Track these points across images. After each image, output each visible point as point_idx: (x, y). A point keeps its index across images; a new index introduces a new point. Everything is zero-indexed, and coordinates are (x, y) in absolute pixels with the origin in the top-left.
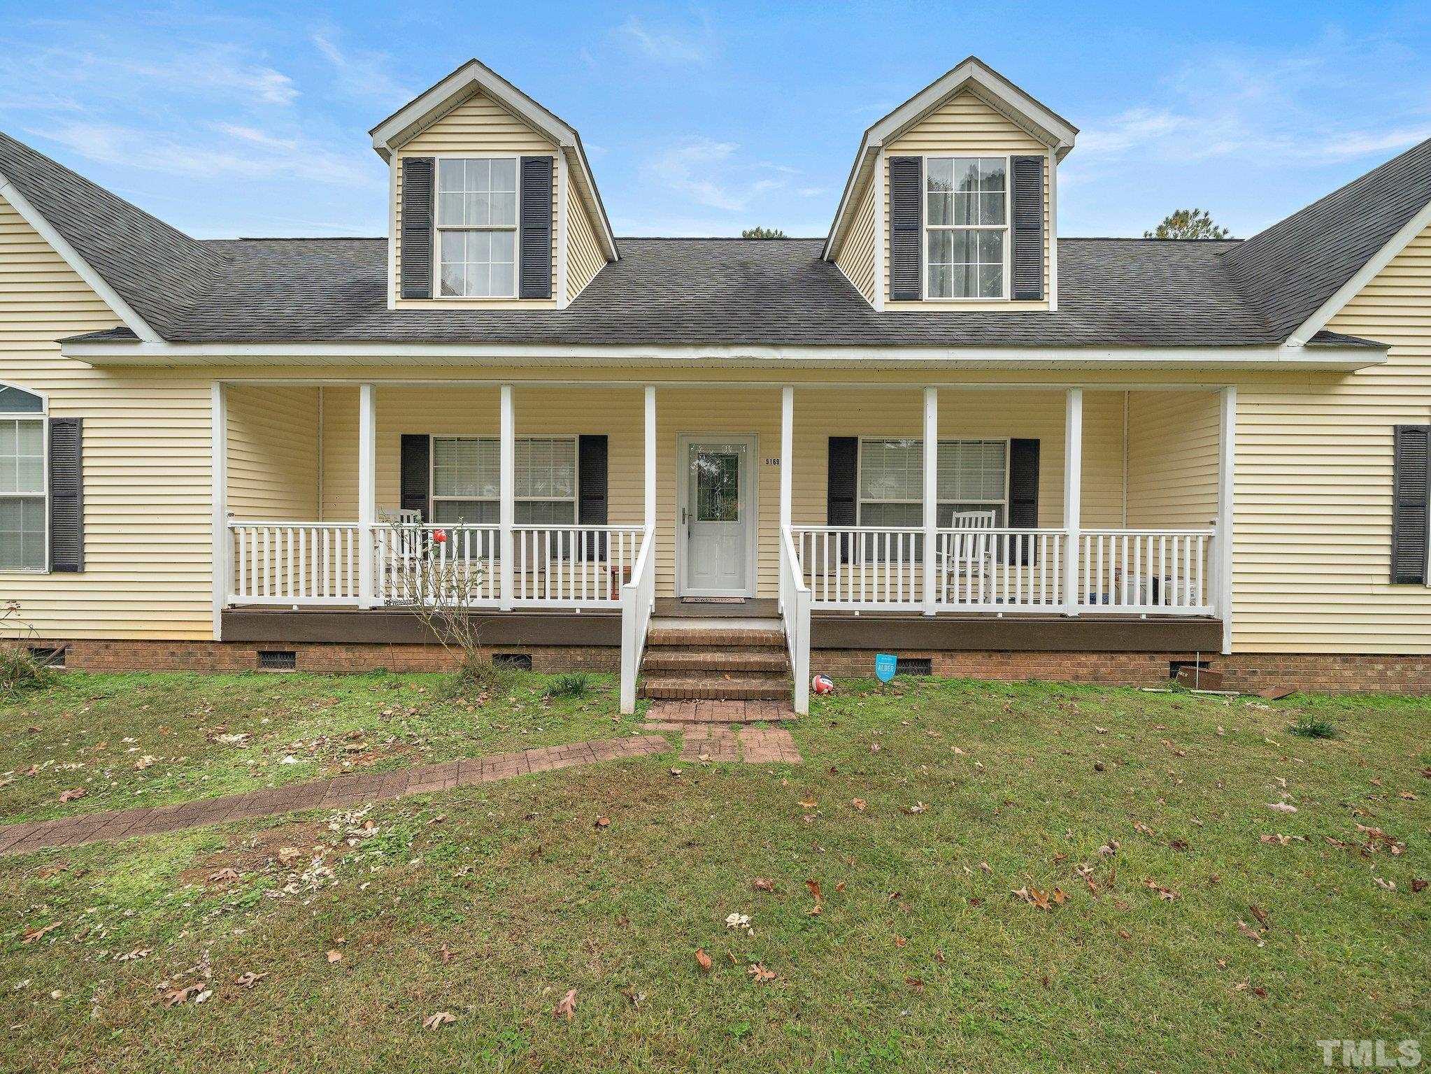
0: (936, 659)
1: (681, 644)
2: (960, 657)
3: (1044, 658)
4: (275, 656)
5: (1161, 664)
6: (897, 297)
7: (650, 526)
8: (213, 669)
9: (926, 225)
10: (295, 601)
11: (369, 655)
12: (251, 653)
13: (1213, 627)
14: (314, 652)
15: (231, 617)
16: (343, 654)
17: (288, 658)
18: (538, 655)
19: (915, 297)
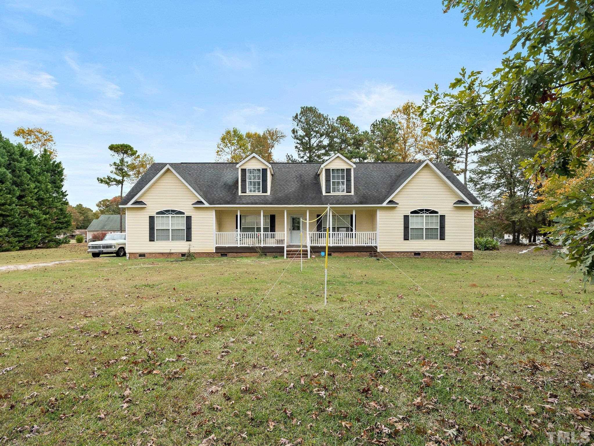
0: (332, 253)
1: (291, 251)
2: (336, 253)
3: (349, 253)
4: (224, 255)
5: (368, 254)
6: (326, 192)
7: (286, 232)
8: (213, 257)
9: (331, 180)
10: (227, 246)
11: (239, 254)
12: (220, 254)
13: (376, 247)
14: (230, 254)
15: (217, 248)
16: (235, 254)
17: (226, 255)
18: (267, 254)
19: (330, 192)
